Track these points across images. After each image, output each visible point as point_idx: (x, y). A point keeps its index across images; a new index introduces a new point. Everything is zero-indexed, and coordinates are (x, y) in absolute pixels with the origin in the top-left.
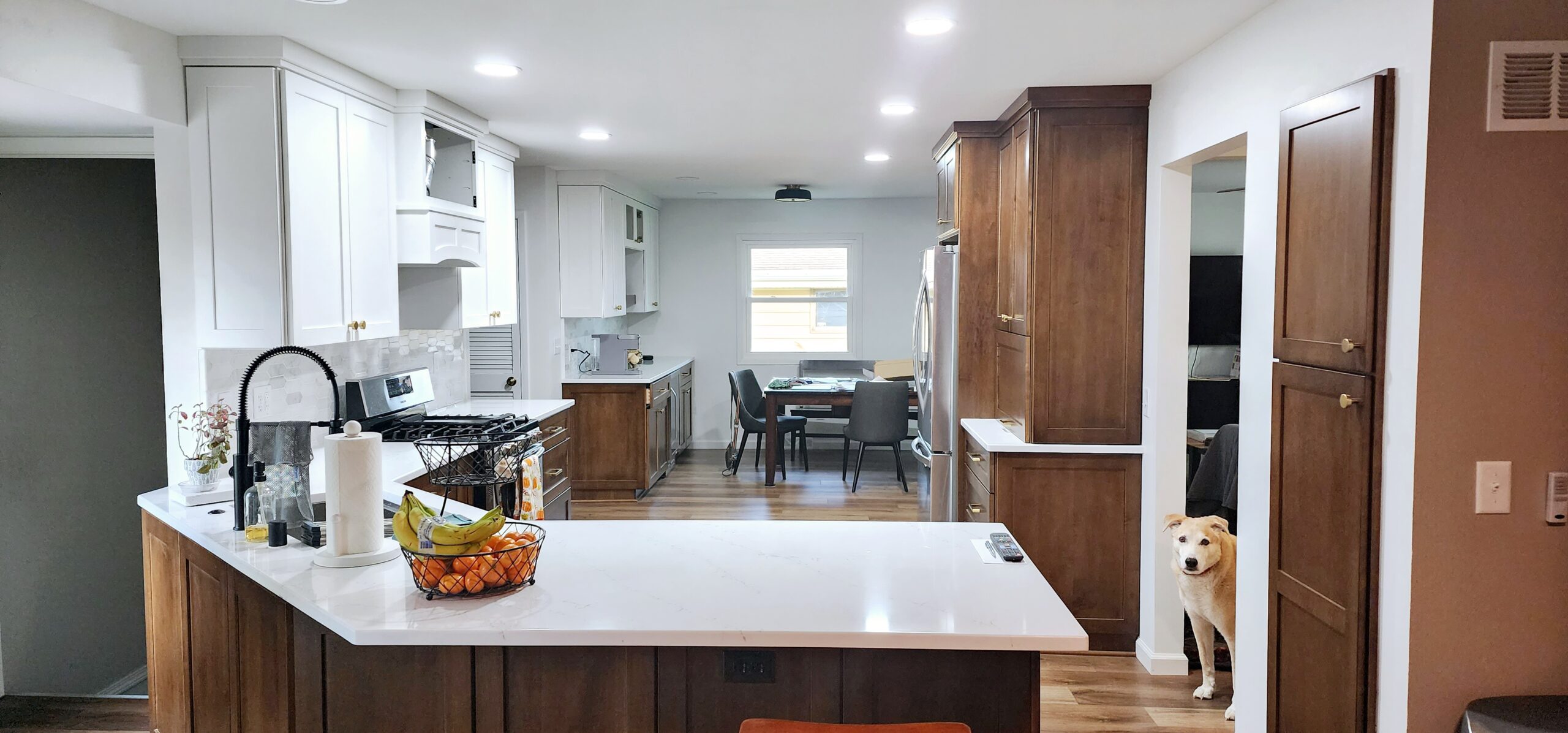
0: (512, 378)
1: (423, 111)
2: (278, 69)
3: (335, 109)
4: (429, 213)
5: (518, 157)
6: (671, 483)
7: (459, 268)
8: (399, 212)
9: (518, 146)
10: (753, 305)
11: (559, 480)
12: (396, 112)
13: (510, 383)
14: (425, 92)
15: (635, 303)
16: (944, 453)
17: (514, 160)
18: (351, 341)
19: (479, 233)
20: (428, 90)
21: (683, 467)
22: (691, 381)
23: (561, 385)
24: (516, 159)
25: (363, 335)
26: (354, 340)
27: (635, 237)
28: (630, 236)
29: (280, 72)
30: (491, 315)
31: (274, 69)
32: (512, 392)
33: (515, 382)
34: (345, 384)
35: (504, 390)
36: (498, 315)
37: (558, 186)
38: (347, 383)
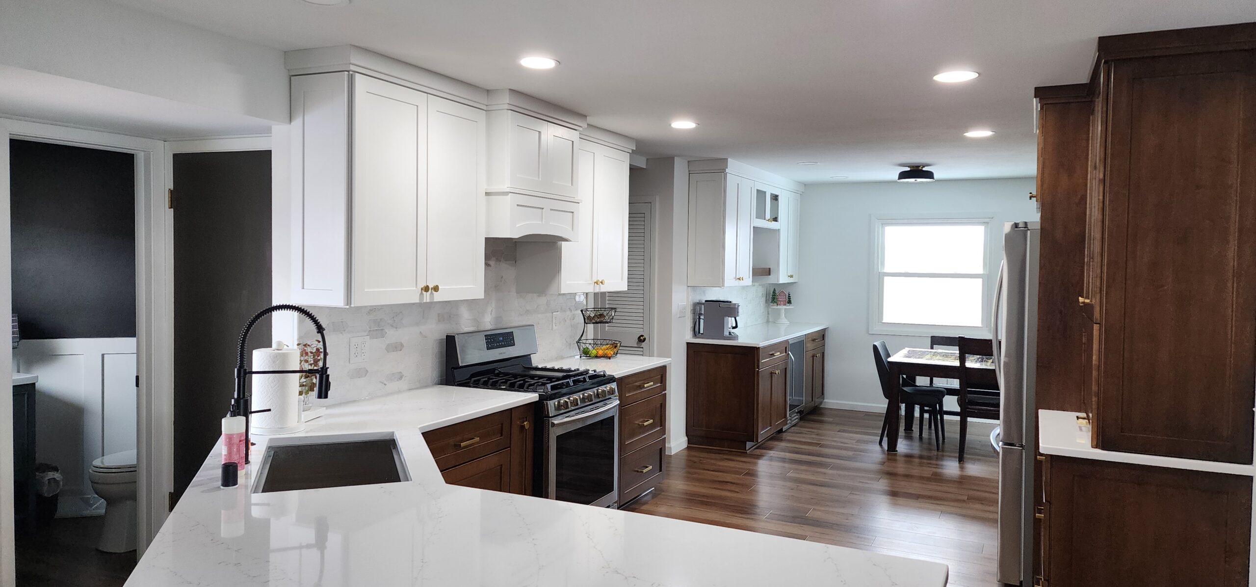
0: (642, 336)
1: (507, 108)
2: (351, 73)
3: (416, 107)
4: (510, 194)
5: (635, 149)
6: (788, 438)
7: (560, 242)
8: (487, 194)
9: (633, 139)
10: (886, 279)
11: (648, 431)
12: (488, 109)
13: (641, 340)
14: (508, 90)
15: (770, 275)
16: (1016, 446)
17: (631, 152)
18: (425, 301)
19: (573, 212)
20: (510, 89)
21: (807, 424)
22: (824, 345)
23: (686, 344)
24: (632, 150)
25: (438, 297)
26: (428, 301)
27: (768, 216)
28: (761, 215)
29: (352, 74)
30: (595, 283)
31: (346, 73)
32: (642, 348)
33: (645, 339)
34: (445, 338)
35: (636, 346)
36: (602, 283)
37: (689, 174)
38: (447, 336)
